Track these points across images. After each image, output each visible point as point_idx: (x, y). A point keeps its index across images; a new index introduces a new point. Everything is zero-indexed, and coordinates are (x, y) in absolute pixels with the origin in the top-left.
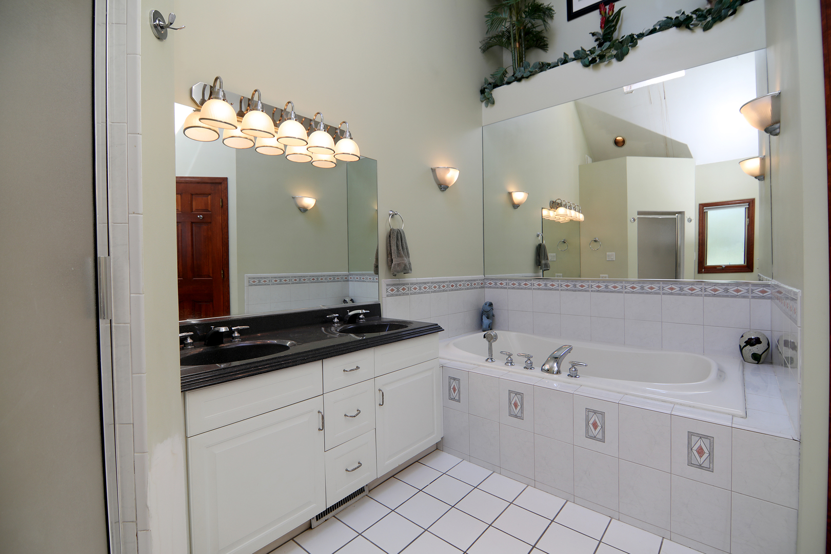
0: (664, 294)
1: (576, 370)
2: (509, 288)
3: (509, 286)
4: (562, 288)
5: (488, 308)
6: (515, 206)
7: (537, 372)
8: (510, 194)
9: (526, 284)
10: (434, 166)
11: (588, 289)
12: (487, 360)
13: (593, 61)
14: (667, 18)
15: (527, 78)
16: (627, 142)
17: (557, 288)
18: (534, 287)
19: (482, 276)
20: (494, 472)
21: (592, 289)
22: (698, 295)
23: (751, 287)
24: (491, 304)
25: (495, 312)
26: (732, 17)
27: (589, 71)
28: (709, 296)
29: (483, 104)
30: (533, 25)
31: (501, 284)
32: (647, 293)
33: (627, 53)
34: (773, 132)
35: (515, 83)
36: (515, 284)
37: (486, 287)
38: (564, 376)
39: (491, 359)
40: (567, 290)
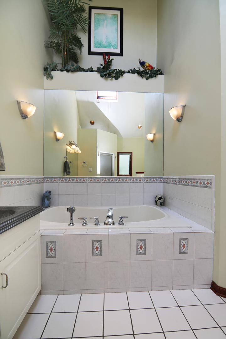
0: (131, 182)
1: (123, 221)
2: (60, 183)
3: (60, 182)
4: (88, 181)
5: (48, 194)
6: (57, 140)
7: (102, 226)
8: (55, 133)
9: (69, 180)
10: (19, 100)
11: (101, 181)
12: (69, 225)
13: (105, 75)
14: (134, 69)
15: (72, 71)
16: (95, 123)
17: (86, 181)
18: (74, 181)
19: (42, 176)
20: (81, 294)
21: (103, 181)
22: (142, 182)
23: (157, 179)
24: (50, 192)
25: (51, 196)
26: (155, 78)
27: (102, 80)
28: (145, 182)
29: (45, 77)
30: (72, 48)
31: (55, 180)
32: (125, 182)
33: (119, 78)
34: (179, 121)
35: (65, 72)
36: (63, 180)
37: (45, 183)
38: (117, 225)
39: (72, 223)
40: (91, 182)
